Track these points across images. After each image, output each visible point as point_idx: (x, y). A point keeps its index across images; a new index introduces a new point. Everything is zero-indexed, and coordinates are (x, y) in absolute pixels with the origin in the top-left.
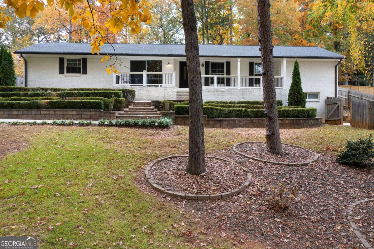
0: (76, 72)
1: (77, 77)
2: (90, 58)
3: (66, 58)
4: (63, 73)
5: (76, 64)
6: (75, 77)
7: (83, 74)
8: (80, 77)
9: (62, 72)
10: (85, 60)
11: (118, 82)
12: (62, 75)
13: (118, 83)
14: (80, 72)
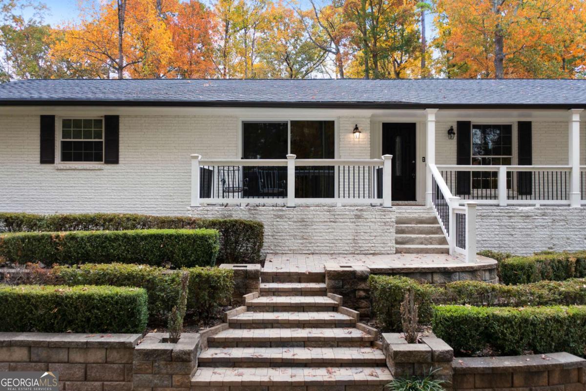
0: (88, 158)
1: (91, 173)
2: (129, 116)
3: (60, 117)
4: (52, 161)
5: (88, 135)
6: (84, 173)
7: (107, 162)
8: (98, 173)
9: (47, 158)
10: (113, 124)
11: (205, 191)
12: (48, 167)
13: (208, 196)
14: (98, 158)
